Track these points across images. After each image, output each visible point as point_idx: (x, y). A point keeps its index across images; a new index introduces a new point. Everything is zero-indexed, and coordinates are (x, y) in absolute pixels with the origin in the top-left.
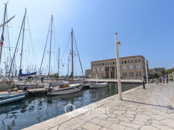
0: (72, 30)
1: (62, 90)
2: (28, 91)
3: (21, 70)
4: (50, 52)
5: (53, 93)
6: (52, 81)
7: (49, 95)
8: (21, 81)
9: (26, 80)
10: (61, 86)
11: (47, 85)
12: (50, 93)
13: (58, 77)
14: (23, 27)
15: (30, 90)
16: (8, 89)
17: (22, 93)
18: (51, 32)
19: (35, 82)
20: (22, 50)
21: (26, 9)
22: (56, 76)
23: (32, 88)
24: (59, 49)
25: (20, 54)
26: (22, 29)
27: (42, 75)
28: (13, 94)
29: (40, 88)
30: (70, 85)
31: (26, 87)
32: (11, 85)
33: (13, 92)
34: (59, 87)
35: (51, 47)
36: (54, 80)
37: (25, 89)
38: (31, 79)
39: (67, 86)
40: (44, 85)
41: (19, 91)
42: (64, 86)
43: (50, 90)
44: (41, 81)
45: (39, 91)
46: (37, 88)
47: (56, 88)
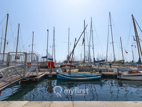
0: (132, 15)
1: (132, 76)
2: (102, 73)
3: (94, 59)
4: (113, 42)
5: (122, 77)
6: (118, 67)
7: (119, 78)
8: (95, 66)
9: (98, 65)
10: (130, 72)
11: (116, 70)
12: (119, 77)
13: (123, 63)
14: (91, 30)
15: (104, 73)
16: (90, 70)
17: (99, 74)
18: (111, 25)
19: (105, 67)
20: (93, 45)
21: (91, 18)
22: (122, 63)
23: (104, 71)
24: (120, 38)
25: (93, 48)
26: (91, 31)
27: (107, 61)
28: (94, 74)
29: (110, 72)
30: (141, 72)
31: (100, 70)
32: (91, 68)
33: (93, 73)
34: (127, 72)
35: (112, 38)
36: (121, 66)
37: (100, 72)
38: (102, 64)
39: (138, 72)
40: (113, 70)
41: (96, 73)
42: (133, 72)
43: (119, 74)
44: (109, 66)
45: (110, 74)
46: (107, 71)
47: (125, 73)
